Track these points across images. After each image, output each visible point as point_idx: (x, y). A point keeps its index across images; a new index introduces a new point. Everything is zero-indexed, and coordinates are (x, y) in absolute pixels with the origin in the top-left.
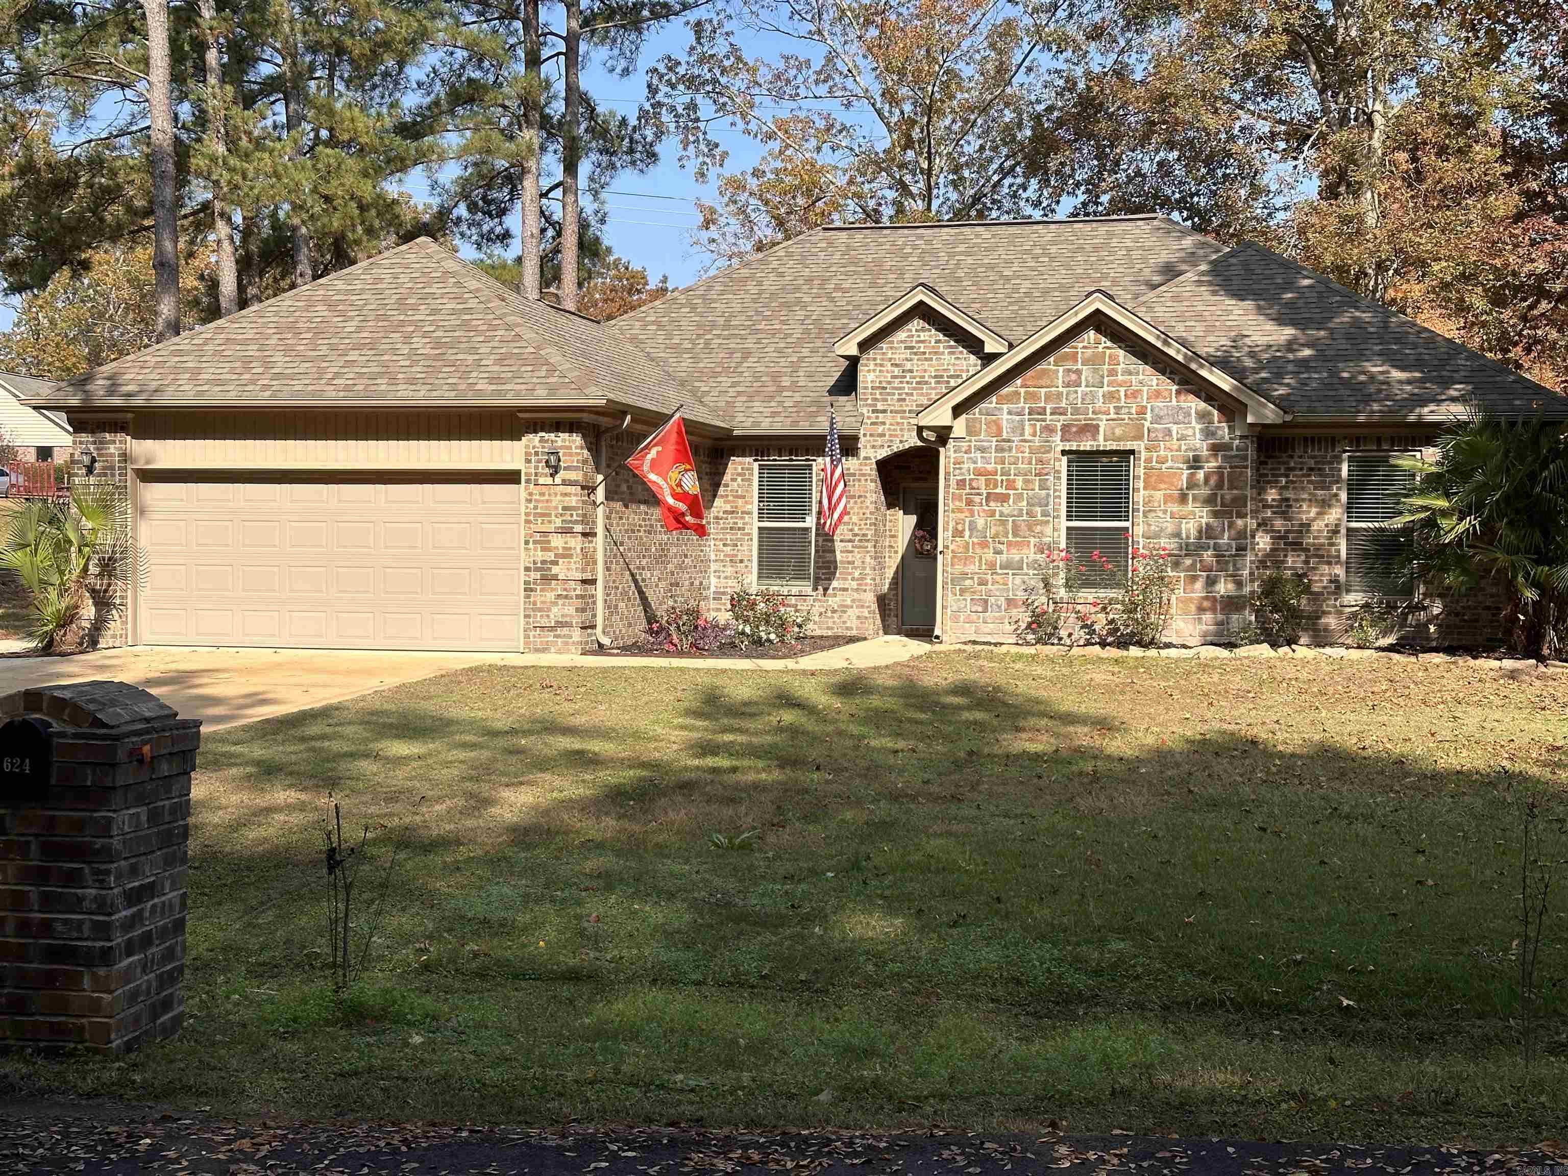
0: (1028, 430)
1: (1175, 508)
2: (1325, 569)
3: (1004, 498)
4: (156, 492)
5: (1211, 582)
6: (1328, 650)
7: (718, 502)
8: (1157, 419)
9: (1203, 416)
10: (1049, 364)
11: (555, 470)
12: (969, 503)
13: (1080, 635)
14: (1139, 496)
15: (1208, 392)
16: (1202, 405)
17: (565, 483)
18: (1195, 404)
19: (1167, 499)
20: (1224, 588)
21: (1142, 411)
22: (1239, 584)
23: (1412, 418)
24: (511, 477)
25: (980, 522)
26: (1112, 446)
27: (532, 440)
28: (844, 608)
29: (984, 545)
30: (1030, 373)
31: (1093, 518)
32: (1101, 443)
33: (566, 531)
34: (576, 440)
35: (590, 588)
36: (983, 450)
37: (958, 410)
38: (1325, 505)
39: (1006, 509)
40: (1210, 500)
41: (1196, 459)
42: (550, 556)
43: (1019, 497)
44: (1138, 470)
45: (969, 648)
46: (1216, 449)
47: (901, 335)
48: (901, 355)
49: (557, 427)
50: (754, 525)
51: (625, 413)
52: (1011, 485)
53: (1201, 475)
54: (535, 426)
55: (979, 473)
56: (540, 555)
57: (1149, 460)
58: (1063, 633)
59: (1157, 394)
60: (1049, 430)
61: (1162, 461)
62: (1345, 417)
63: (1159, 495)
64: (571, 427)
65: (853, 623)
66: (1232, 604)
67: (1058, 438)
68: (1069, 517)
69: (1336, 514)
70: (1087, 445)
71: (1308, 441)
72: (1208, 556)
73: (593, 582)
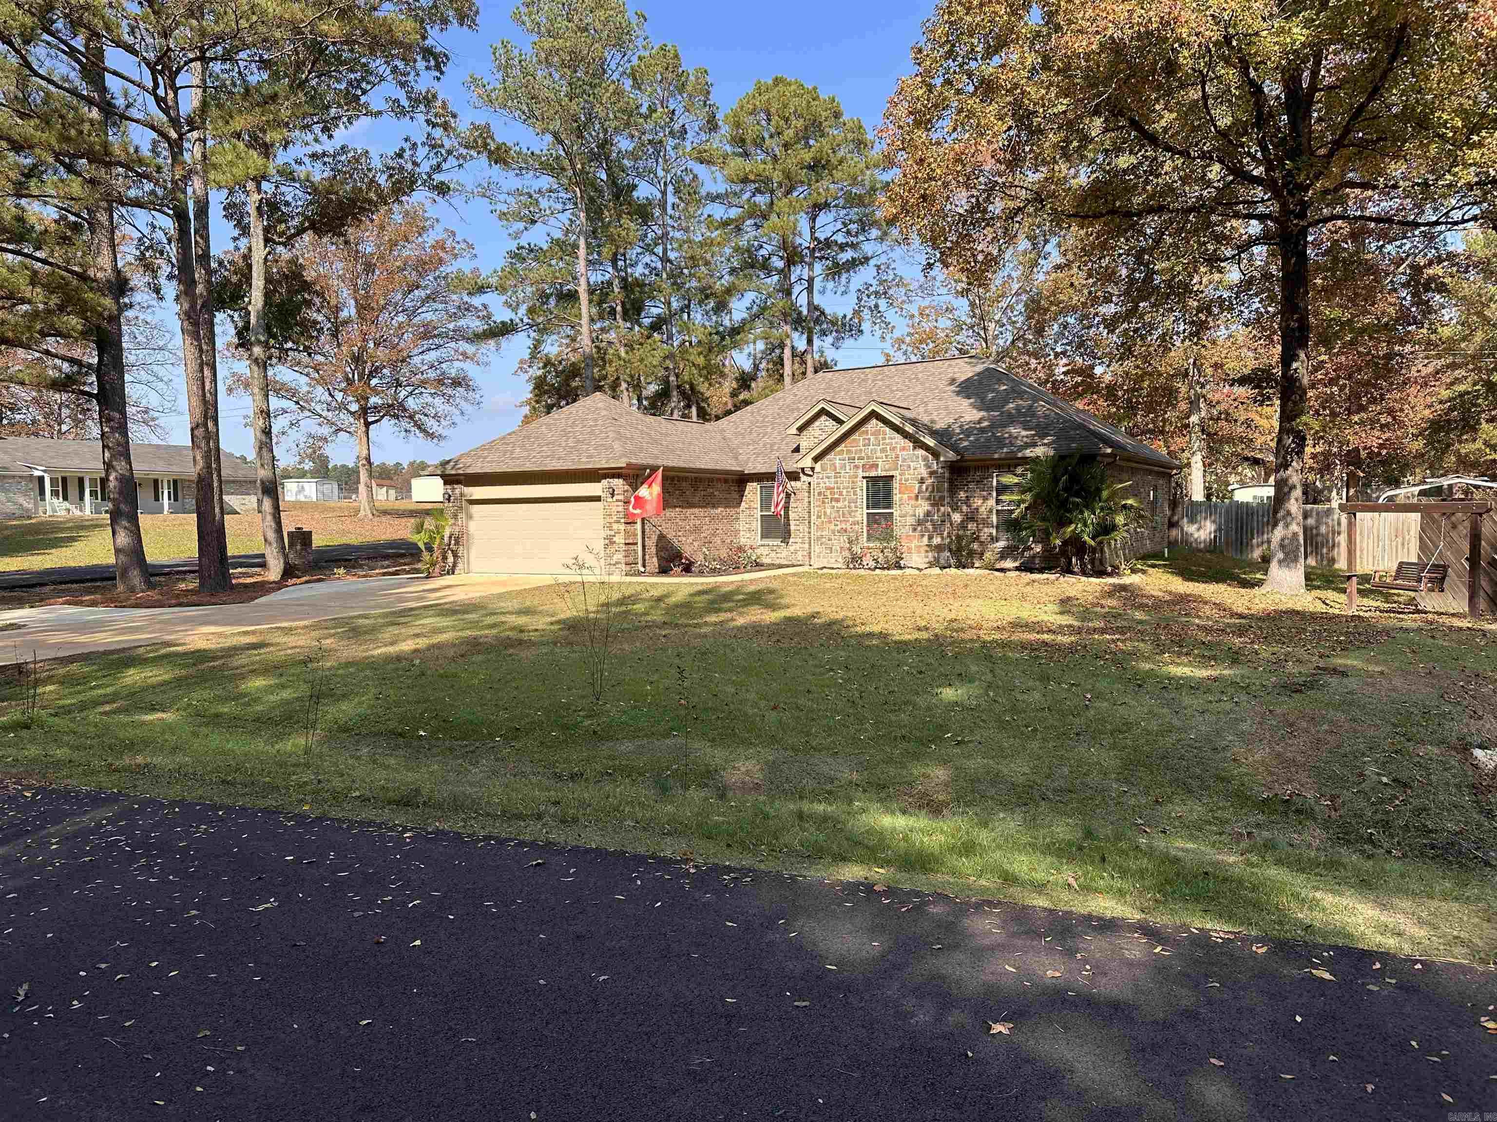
0: (848, 468)
1: (913, 502)
2: (986, 530)
3: (837, 500)
4: (475, 508)
5: (930, 538)
6: (967, 571)
7: (743, 504)
8: (904, 460)
9: (925, 459)
10: (855, 437)
11: (613, 495)
12: (823, 502)
13: (872, 564)
14: (896, 498)
15: (927, 448)
16: (924, 452)
17: (617, 501)
18: (921, 452)
19: (910, 498)
20: (937, 540)
21: (897, 457)
22: (942, 538)
23: (1020, 455)
24: (597, 499)
25: (828, 511)
26: (884, 474)
27: (605, 482)
28: (796, 551)
29: (830, 522)
30: (848, 441)
31: (879, 508)
32: (880, 473)
33: (618, 522)
34: (621, 481)
35: (632, 547)
36: (828, 477)
37: (816, 459)
38: (985, 499)
39: (839, 505)
40: (929, 499)
41: (922, 479)
42: (613, 533)
43: (845, 499)
44: (896, 485)
45: (820, 572)
46: (931, 473)
47: (817, 423)
48: (817, 433)
49: (613, 476)
50: (758, 514)
51: (645, 469)
52: (841, 494)
53: (924, 487)
54: (605, 476)
55: (828, 488)
56: (609, 533)
57: (901, 480)
58: (865, 563)
59: (903, 449)
60: (857, 467)
61: (907, 480)
62: (988, 456)
63: (905, 496)
64: (619, 476)
65: (800, 558)
66: (939, 548)
67: (860, 470)
68: (868, 508)
69: (991, 502)
70: (873, 474)
71: (977, 468)
72: (929, 526)
73: (636, 544)
